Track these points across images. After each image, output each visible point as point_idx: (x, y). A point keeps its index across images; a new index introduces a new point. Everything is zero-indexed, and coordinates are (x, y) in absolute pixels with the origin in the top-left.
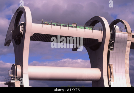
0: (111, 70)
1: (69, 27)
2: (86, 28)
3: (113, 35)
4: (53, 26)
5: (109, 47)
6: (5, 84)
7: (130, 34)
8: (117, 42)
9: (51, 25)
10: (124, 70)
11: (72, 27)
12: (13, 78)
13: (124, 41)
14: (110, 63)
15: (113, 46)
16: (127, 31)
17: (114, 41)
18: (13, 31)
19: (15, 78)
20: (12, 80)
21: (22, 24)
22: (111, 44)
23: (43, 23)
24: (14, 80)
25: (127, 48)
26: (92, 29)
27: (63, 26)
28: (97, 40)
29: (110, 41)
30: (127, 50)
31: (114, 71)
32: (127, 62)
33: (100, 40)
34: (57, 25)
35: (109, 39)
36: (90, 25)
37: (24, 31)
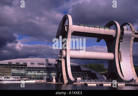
0: (120, 54)
1: (95, 27)
2: (105, 28)
3: (122, 33)
4: (85, 27)
5: (119, 40)
6: (56, 61)
7: (133, 32)
8: (125, 37)
9: (83, 26)
10: (129, 55)
11: (97, 27)
12: (61, 58)
13: (129, 37)
14: (120, 50)
15: (122, 40)
16: (132, 30)
17: (123, 36)
18: (61, 30)
19: (62, 57)
20: (60, 59)
21: (66, 26)
22: (121, 38)
23: (79, 25)
24: (61, 59)
25: (131, 41)
26: (109, 29)
27: (91, 27)
28: (112, 35)
29: (120, 36)
30: (131, 42)
31: (122, 55)
32: (131, 50)
33: (114, 36)
34: (87, 26)
35: (119, 35)
36: (108, 27)
37: (68, 30)
